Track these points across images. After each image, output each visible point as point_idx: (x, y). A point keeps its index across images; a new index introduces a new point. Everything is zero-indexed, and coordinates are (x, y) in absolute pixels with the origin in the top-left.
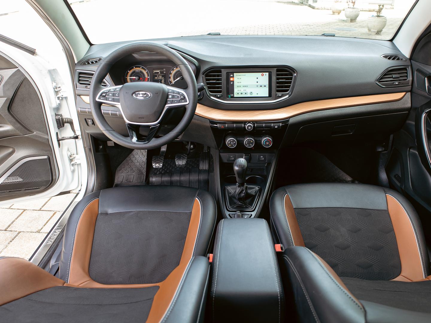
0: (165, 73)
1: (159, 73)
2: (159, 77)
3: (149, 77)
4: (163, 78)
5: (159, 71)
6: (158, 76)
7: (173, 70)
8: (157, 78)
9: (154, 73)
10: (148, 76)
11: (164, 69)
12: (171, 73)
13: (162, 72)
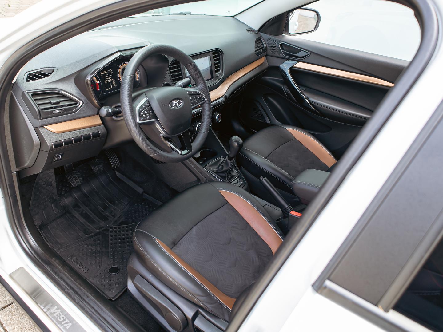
0: (112, 73)
1: (107, 75)
2: (109, 79)
3: (99, 82)
4: (113, 80)
5: (106, 73)
6: (107, 78)
7: (119, 68)
8: (107, 81)
9: (102, 75)
10: (98, 80)
11: (110, 69)
12: (118, 73)
13: (109, 73)
